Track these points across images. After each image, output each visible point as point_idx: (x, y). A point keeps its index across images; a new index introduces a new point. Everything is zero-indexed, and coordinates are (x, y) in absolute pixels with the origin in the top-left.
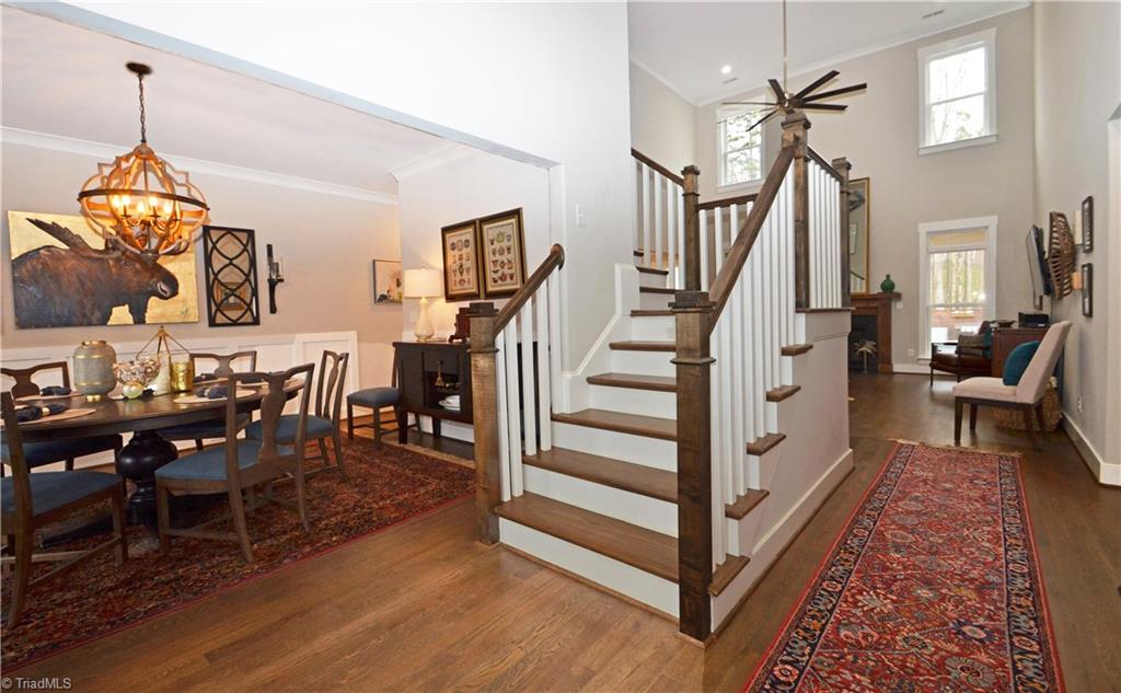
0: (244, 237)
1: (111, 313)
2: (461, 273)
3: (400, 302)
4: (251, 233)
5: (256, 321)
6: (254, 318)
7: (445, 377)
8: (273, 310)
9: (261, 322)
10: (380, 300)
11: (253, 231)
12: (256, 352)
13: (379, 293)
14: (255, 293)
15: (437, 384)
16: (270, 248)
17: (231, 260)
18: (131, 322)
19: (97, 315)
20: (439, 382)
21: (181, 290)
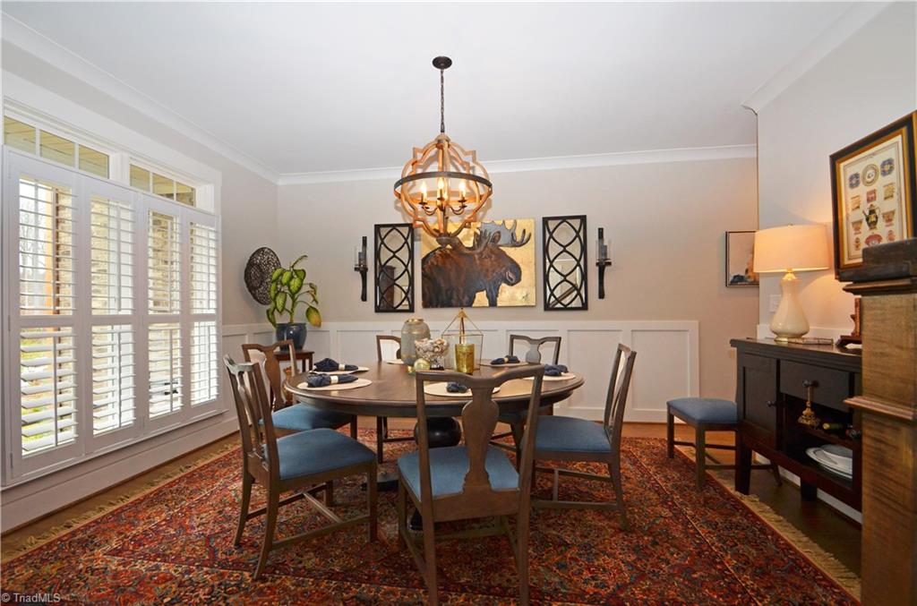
0: (576, 223)
1: (475, 297)
2: (872, 225)
3: (755, 284)
4: (583, 219)
5: (585, 307)
6: (583, 304)
7: (821, 412)
8: (602, 295)
9: (589, 308)
10: (733, 283)
11: (585, 216)
12: (560, 338)
13: (733, 272)
14: (584, 277)
15: (802, 420)
16: (601, 232)
17: (565, 247)
18: (488, 305)
19: (466, 298)
20: (807, 417)
21: (523, 278)
